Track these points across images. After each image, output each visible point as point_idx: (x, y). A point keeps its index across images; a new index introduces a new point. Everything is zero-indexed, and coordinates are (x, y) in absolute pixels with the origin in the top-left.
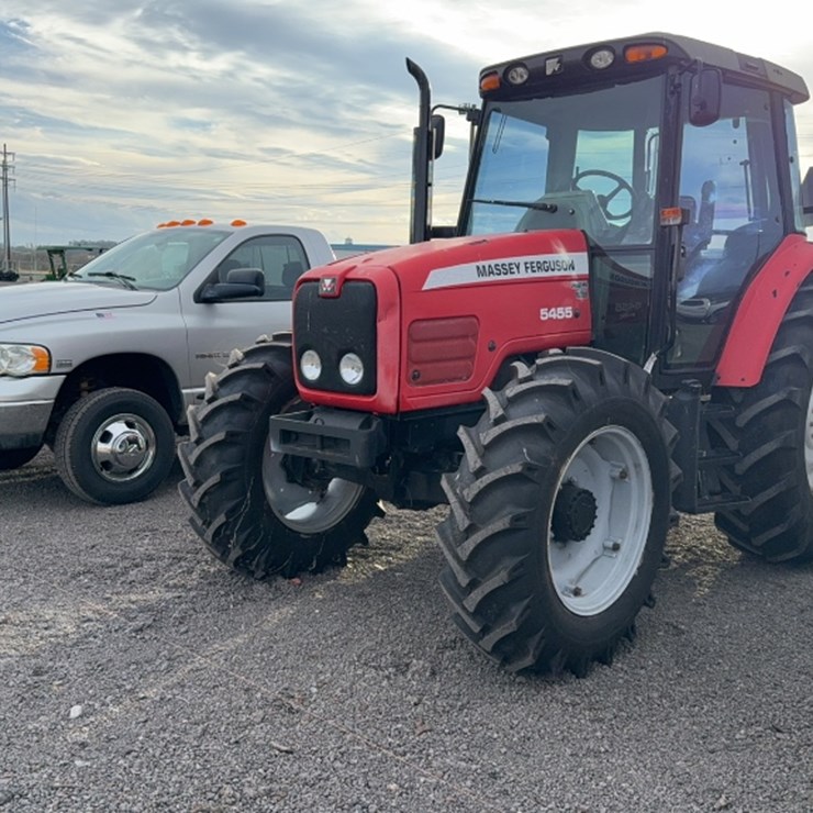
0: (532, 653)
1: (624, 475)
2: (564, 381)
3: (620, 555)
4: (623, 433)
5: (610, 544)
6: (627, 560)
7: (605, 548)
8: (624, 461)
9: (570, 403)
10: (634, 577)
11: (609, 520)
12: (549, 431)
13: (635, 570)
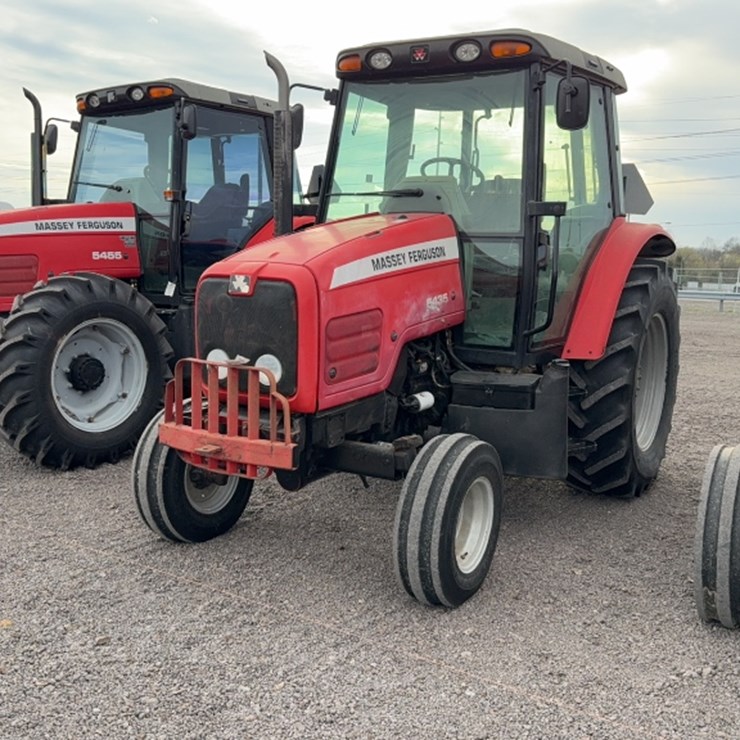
0: (42, 449)
1: (127, 352)
2: (58, 289)
3: (127, 400)
4: (116, 324)
5: (120, 394)
6: (130, 403)
7: (119, 397)
8: (125, 342)
9: (63, 303)
10: (134, 413)
11: (122, 380)
12: (45, 317)
13: (134, 409)
